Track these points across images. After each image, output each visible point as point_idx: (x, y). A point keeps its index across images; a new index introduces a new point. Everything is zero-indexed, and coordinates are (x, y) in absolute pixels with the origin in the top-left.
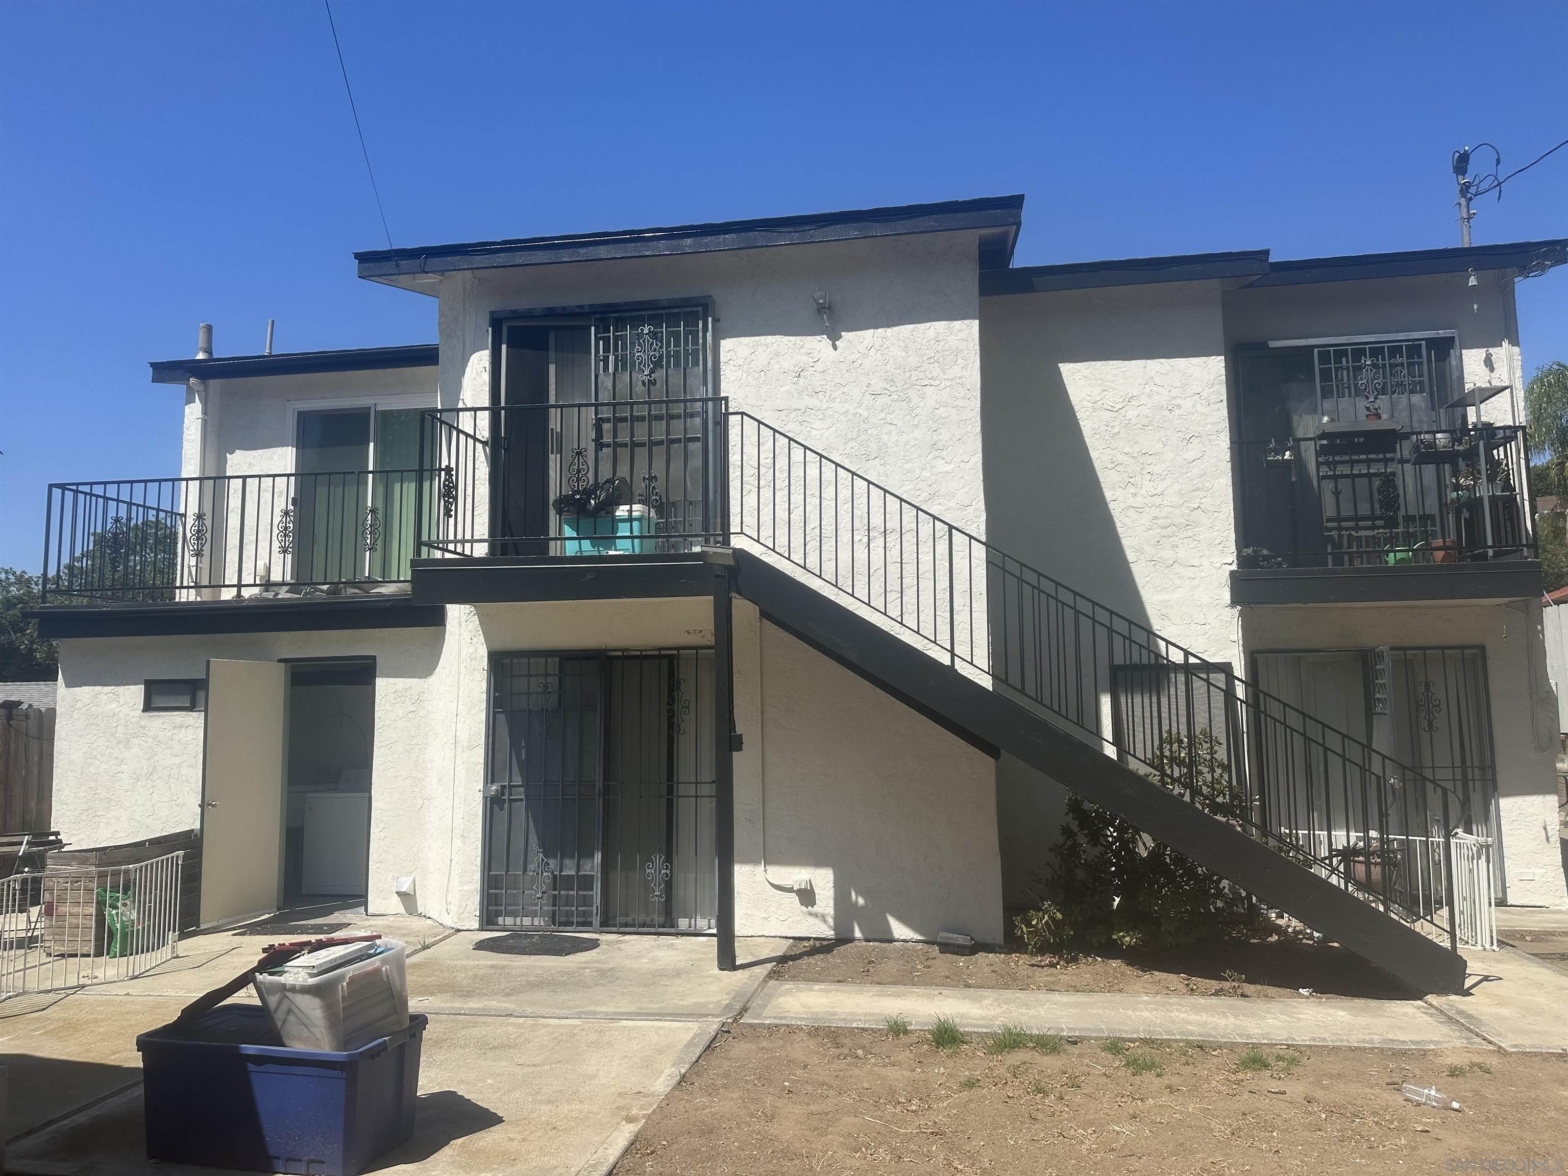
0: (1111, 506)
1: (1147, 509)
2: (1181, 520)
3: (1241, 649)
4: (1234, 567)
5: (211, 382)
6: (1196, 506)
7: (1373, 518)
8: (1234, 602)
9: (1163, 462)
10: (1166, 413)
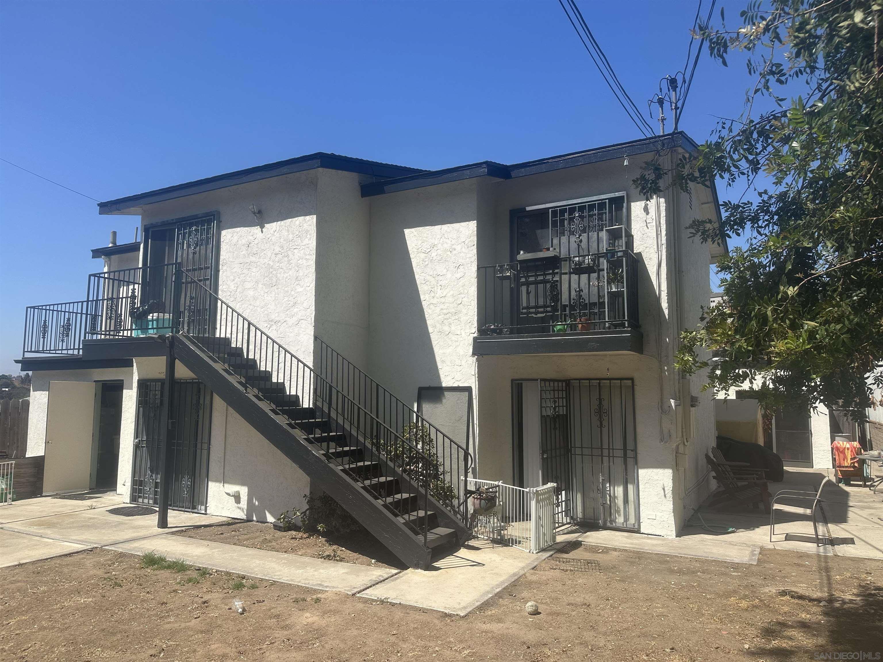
0: (423, 303)
1: (438, 305)
2: (453, 310)
3: (477, 379)
4: (476, 335)
5: (112, 257)
6: (460, 302)
7: (545, 306)
8: (474, 354)
9: (447, 279)
10: (449, 253)
